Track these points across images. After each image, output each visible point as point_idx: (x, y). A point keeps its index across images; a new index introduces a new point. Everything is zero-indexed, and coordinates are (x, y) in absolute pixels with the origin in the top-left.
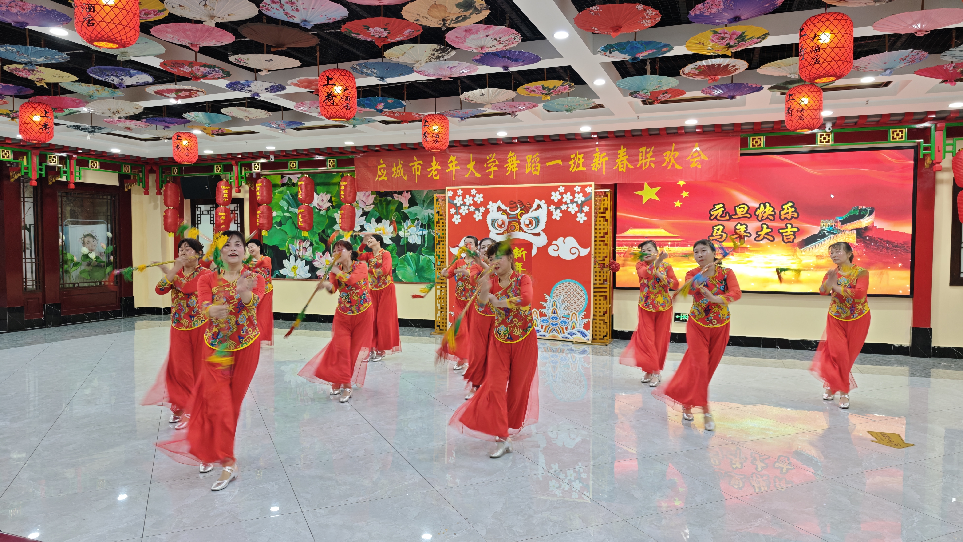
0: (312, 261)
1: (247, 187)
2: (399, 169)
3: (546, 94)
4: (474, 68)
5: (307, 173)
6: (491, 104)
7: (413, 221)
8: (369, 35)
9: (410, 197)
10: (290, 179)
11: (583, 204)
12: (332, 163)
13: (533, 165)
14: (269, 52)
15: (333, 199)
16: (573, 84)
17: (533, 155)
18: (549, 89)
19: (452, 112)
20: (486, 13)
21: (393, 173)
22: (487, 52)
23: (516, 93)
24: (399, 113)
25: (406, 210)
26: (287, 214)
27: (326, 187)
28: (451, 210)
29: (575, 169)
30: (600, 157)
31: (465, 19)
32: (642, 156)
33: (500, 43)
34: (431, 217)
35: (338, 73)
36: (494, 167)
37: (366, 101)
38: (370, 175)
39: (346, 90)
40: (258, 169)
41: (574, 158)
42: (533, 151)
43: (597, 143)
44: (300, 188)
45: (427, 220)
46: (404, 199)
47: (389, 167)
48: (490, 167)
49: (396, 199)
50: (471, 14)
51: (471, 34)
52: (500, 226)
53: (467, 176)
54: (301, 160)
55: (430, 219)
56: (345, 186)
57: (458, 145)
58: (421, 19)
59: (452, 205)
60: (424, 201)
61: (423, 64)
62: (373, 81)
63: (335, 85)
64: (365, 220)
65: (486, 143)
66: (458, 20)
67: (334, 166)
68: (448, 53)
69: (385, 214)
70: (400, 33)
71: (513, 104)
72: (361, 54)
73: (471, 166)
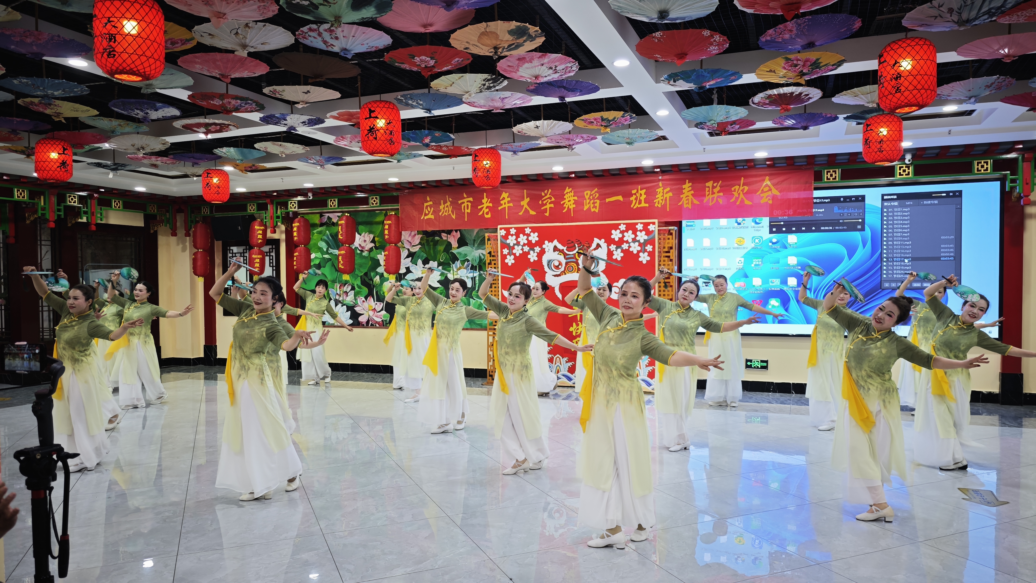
0: (354, 307)
1: (283, 228)
2: (447, 206)
3: (605, 126)
4: (528, 99)
5: (348, 212)
6: (546, 137)
7: (463, 262)
8: (415, 64)
9: (459, 236)
10: (329, 218)
11: (646, 243)
12: (374, 201)
13: (592, 201)
14: (306, 84)
15: (376, 239)
16: (634, 115)
17: (591, 191)
18: (608, 120)
19: (504, 146)
20: (540, 41)
21: (440, 211)
22: (542, 81)
23: (573, 125)
24: (447, 147)
25: (455, 251)
26: (326, 256)
27: (369, 226)
28: (504, 250)
29: (637, 205)
30: (663, 193)
31: (518, 46)
32: (709, 191)
33: (556, 73)
34: (483, 257)
35: (381, 105)
36: (550, 203)
37: (411, 135)
38: (415, 213)
39: (390, 123)
40: (295, 208)
41: (635, 194)
42: (591, 187)
43: (660, 178)
44: (340, 227)
45: (478, 261)
46: (453, 240)
47: (436, 204)
48: (546, 204)
49: (445, 238)
50: (525, 41)
51: (524, 63)
52: (557, 267)
53: (521, 214)
54: (341, 197)
55: (481, 260)
56: (389, 225)
57: (510, 180)
58: (471, 47)
59: (504, 246)
60: (474, 240)
61: (474, 95)
62: (419, 113)
63: (378, 118)
64: (411, 262)
65: (541, 178)
66: (511, 47)
67: (376, 204)
68: (500, 83)
69: (433, 255)
70: (449, 62)
71: (570, 136)
72: (406, 85)
73: (525, 203)
